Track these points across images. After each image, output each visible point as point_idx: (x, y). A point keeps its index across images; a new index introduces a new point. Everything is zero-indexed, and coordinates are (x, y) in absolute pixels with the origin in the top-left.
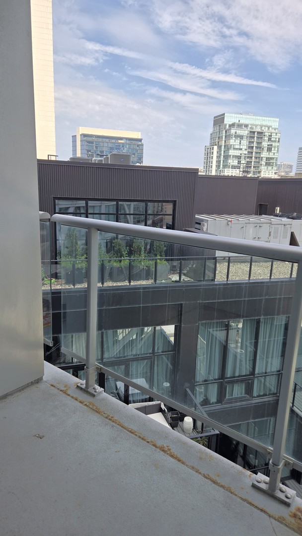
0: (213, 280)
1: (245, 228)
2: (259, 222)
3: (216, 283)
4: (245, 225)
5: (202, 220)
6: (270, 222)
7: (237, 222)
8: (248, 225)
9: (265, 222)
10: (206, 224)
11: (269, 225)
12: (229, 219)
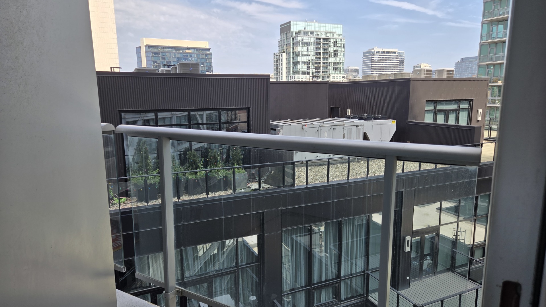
0: (293, 185)
1: (319, 130)
2: (333, 124)
3: (296, 188)
4: (320, 128)
5: (277, 126)
6: (343, 124)
7: (311, 126)
8: (322, 128)
9: (339, 124)
10: (281, 130)
11: (342, 127)
12: (303, 124)
